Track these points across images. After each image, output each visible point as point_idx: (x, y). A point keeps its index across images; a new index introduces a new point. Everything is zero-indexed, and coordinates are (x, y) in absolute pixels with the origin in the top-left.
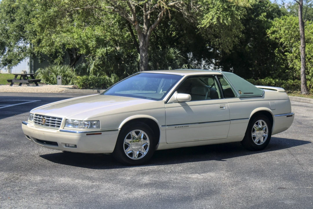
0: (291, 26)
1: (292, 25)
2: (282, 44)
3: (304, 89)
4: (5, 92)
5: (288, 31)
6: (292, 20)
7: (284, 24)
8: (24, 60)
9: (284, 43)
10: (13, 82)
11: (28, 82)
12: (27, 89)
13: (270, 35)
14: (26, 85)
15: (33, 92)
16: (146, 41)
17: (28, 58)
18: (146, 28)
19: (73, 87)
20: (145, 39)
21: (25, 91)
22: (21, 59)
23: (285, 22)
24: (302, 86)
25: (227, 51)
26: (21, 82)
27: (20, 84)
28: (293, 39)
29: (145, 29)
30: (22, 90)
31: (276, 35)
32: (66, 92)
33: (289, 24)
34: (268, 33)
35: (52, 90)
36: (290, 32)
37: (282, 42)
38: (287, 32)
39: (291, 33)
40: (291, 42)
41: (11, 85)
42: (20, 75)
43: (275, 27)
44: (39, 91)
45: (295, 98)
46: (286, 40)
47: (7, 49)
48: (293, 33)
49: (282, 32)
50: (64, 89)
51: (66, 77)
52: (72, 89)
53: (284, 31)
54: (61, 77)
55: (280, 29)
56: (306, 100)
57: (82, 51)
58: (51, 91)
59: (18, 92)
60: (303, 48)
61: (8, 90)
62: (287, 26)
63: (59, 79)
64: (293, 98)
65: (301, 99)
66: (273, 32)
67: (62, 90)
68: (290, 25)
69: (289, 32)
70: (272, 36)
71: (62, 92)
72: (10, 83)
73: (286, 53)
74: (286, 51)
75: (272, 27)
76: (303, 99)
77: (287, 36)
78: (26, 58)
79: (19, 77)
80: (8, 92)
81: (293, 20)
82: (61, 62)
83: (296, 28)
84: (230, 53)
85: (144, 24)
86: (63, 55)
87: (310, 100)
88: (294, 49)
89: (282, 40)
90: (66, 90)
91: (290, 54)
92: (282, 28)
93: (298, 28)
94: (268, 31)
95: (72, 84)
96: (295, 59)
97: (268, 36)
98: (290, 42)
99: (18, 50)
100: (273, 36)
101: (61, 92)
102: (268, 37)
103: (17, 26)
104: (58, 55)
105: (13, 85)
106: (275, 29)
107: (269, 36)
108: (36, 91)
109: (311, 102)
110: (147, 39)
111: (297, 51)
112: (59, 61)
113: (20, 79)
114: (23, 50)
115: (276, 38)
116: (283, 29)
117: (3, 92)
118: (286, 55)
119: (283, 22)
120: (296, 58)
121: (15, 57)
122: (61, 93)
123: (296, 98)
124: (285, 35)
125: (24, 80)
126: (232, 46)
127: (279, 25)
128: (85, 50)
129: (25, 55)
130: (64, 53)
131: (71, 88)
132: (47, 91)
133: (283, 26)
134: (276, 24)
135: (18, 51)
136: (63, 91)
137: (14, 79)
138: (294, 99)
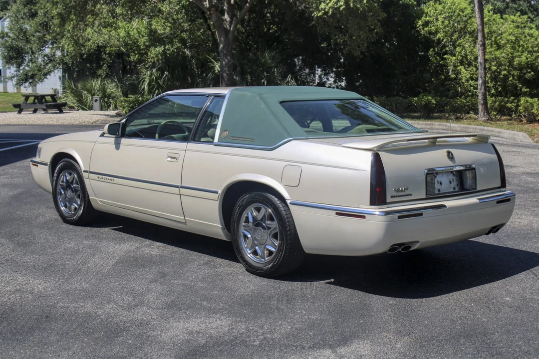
0: (454, 14)
1: (455, 12)
2: (439, 41)
3: (484, 113)
4: (5, 125)
5: (449, 21)
6: (454, 5)
7: (442, 11)
8: (53, 73)
9: (443, 40)
10: (22, 108)
11: (45, 108)
12: (41, 119)
13: (421, 27)
14: (43, 112)
15: (51, 123)
16: (229, 40)
17: (59, 71)
18: (228, 19)
19: (116, 114)
20: (227, 36)
21: (39, 122)
22: (49, 73)
23: (444, 8)
24: (480, 107)
25: (357, 53)
26: (35, 106)
27: (35, 111)
28: (457, 33)
29: (227, 21)
30: (33, 120)
31: (431, 27)
32: (103, 122)
33: (450, 10)
34: (418, 26)
35: (81, 120)
36: (452, 22)
37: (439, 39)
38: (446, 22)
39: (453, 24)
40: (454, 38)
41: (20, 112)
42: (32, 96)
43: (429, 15)
44: (60, 122)
45: (473, 129)
46: (446, 36)
47: (27, 58)
48: (456, 25)
49: (440, 23)
50: (102, 118)
51: (109, 99)
52: (115, 116)
53: (443, 22)
54: (98, 99)
55: (437, 20)
56: (492, 131)
57: (132, 57)
58: (80, 122)
59: (27, 124)
60: (481, 46)
61: (11, 120)
62: (448, 14)
63: (96, 101)
64: (471, 128)
65: (483, 130)
66: (426, 24)
67: (97, 119)
68: (452, 12)
69: (450, 23)
70: (424, 30)
71: (97, 123)
72: (18, 109)
73: (446, 56)
74: (446, 53)
75: (424, 15)
76: (487, 130)
77: (447, 29)
78: (56, 71)
79: (31, 99)
80: (12, 123)
81: (457, 5)
82: (107, 74)
83: (461, 17)
84: (362, 56)
85: (226, 14)
86: (110, 63)
87: (499, 132)
88: (458, 49)
89: (439, 35)
90: (102, 120)
91: (451, 57)
92: (439, 16)
93: (463, 16)
94: (418, 22)
95: (113, 110)
96: (459, 64)
97: (418, 29)
98: (451, 39)
99: (43, 59)
100: (426, 29)
101: (95, 122)
102: (418, 32)
103: (41, 24)
104: (102, 63)
105: (22, 113)
106: (428, 18)
107: (420, 29)
108: (56, 121)
109: (501, 135)
110: (230, 36)
111: (463, 52)
112: (105, 73)
113: (34, 103)
114: (51, 59)
115: (430, 33)
116: (440, 18)
117: (4, 123)
118: (445, 59)
119: (440, 7)
120: (462, 63)
121: (39, 70)
122: (95, 124)
123: (476, 129)
124: (444, 27)
125: (39, 105)
126: (365, 45)
127: (434, 13)
128: (137, 56)
129: (54, 67)
130: (110, 60)
131: (112, 116)
132: (73, 122)
133: (440, 14)
134: (431, 11)
135: (43, 61)
136: (98, 121)
137: (24, 103)
138: (471, 130)
